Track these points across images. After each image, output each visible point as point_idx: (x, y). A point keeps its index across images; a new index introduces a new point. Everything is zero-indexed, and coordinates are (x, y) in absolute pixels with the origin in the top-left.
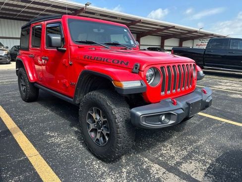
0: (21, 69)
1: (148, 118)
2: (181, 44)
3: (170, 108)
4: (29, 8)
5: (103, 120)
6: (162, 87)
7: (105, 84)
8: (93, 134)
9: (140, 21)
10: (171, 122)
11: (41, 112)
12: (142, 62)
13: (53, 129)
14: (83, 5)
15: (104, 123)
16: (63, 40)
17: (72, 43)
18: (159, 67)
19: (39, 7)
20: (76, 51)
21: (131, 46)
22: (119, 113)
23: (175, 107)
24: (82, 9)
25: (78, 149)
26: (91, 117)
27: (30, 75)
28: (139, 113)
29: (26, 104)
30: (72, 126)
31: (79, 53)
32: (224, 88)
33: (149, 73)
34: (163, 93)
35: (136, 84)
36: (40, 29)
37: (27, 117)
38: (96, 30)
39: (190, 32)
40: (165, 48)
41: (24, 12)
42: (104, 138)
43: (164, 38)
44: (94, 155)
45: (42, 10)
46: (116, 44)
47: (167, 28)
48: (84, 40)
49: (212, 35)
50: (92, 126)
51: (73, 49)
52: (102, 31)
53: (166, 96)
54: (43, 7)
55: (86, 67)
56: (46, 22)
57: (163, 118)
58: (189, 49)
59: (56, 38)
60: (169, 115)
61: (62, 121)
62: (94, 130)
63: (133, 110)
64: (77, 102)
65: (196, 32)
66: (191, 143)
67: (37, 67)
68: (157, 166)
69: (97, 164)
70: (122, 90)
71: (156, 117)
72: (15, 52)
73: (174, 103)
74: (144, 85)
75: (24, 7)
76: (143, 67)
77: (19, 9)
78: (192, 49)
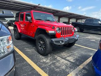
0: (16, 28)
1: (56, 41)
3: (63, 39)
4: (16, 5)
5: (43, 43)
6: (61, 34)
7: (44, 32)
8: (40, 48)
9: (60, 11)
10: (63, 43)
12: (55, 26)
13: (27, 48)
14: (37, 5)
15: (44, 44)
16: (31, 18)
17: (34, 19)
18: (60, 27)
19: (20, 5)
20: (35, 22)
21: (54, 21)
22: (48, 41)
24: (37, 6)
25: (35, 53)
26: (40, 42)
27: (19, 30)
28: (53, 40)
31: (37, 23)
33: (57, 29)
34: (62, 36)
35: (53, 32)
36: (23, 15)
38: (42, 15)
39: (80, 16)
40: (70, 22)
41: (14, 7)
42: (43, 49)
43: (70, 18)
44: (40, 54)
45: (22, 6)
47: (71, 14)
48: (38, 19)
50: (40, 45)
51: (34, 21)
52: (44, 16)
53: (63, 36)
54: (22, 5)
55: (38, 27)
57: (61, 42)
58: (80, 23)
59: (29, 18)
60: (62, 41)
61: (30, 46)
62: (40, 47)
63: (52, 39)
64: (35, 38)
65: (83, 16)
67: (21, 28)
68: (59, 58)
69: (41, 56)
71: (58, 42)
72: (10, 23)
73: (64, 38)
74: (56, 32)
75: (14, 5)
76: (55, 27)
77: (12, 6)
78: (81, 23)
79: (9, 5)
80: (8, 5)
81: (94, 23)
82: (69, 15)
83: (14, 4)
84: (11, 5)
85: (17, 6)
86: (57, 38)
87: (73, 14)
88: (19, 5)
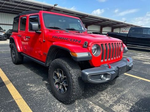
0: (13, 44)
1: (92, 76)
2: (112, 31)
3: (107, 70)
4: (19, 6)
5: (64, 77)
6: (102, 57)
7: (65, 54)
8: (57, 86)
9: (87, 16)
10: (107, 79)
11: (25, 71)
12: (89, 41)
13: (31, 83)
14: (52, 5)
15: (65, 79)
17: (45, 28)
18: (100, 44)
19: (26, 6)
21: (82, 31)
22: (74, 73)
23: (110, 70)
24: (52, 8)
25: (47, 95)
26: (56, 75)
27: (18, 47)
28: (87, 73)
29: (15, 66)
30: (43, 80)
32: (139, 58)
33: (94, 48)
34: (102, 61)
35: (85, 54)
36: (25, 19)
37: (15, 74)
38: (60, 21)
39: (118, 23)
40: (103, 33)
41: (16, 9)
42: (64, 89)
43: (102, 27)
44: (58, 99)
45: (28, 8)
46: (73, 30)
47: (104, 20)
49: (132, 25)
50: (57, 81)
51: (46, 32)
52: (64, 21)
53: (104, 62)
54: (28, 6)
55: (54, 43)
56: (29, 15)
57: (102, 76)
60: (106, 75)
62: (58, 83)
63: (83, 71)
64: (47, 65)
65: (122, 23)
66: (119, 92)
67: (23, 43)
68: (98, 107)
69: (59, 105)
70: (76, 58)
71: (98, 76)
72: (10, 33)
73: (109, 67)
74: (91, 55)
75: (16, 6)
76: (90, 44)
77: (13, 7)
78: (120, 33)
79: (8, 6)
80: (6, 6)
81: (143, 33)
82: (102, 21)
83: (16, 4)
84: (11, 6)
85: (20, 8)
86: (94, 67)
87: (108, 20)
88: (23, 5)
